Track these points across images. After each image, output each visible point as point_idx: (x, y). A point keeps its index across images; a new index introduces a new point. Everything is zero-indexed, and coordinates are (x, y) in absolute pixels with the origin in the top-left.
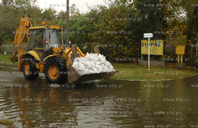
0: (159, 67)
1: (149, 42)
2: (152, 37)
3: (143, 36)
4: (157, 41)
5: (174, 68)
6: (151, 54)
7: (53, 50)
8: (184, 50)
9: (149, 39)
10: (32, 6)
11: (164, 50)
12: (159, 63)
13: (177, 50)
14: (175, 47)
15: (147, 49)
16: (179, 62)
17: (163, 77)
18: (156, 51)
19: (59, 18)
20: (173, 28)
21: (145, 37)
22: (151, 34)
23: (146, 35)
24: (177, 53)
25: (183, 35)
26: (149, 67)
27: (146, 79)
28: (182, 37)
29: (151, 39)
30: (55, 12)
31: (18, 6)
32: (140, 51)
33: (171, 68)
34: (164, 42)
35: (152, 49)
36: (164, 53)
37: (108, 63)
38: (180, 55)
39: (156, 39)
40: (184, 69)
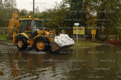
0: (83, 41)
1: (77, 28)
2: (79, 25)
3: (74, 24)
4: (82, 27)
5: (90, 41)
6: (79, 34)
7: (38, 32)
8: (95, 32)
9: (77, 26)
10: (14, 8)
11: (85, 32)
12: (82, 39)
13: (92, 32)
14: (91, 30)
15: (76, 31)
16: (93, 38)
17: (84, 46)
18: (81, 33)
19: (29, 15)
20: (90, 20)
21: (75, 25)
22: (78, 23)
23: (76, 24)
24: (92, 34)
25: (95, 24)
26: (77, 41)
27: (76, 47)
28: (95, 25)
29: (78, 26)
30: (27, 11)
31: (6, 8)
32: (73, 32)
33: (89, 41)
34: (85, 28)
35: (79, 32)
36: (85, 33)
37: (72, 39)
38: (94, 35)
39: (81, 26)
40: (96, 42)
